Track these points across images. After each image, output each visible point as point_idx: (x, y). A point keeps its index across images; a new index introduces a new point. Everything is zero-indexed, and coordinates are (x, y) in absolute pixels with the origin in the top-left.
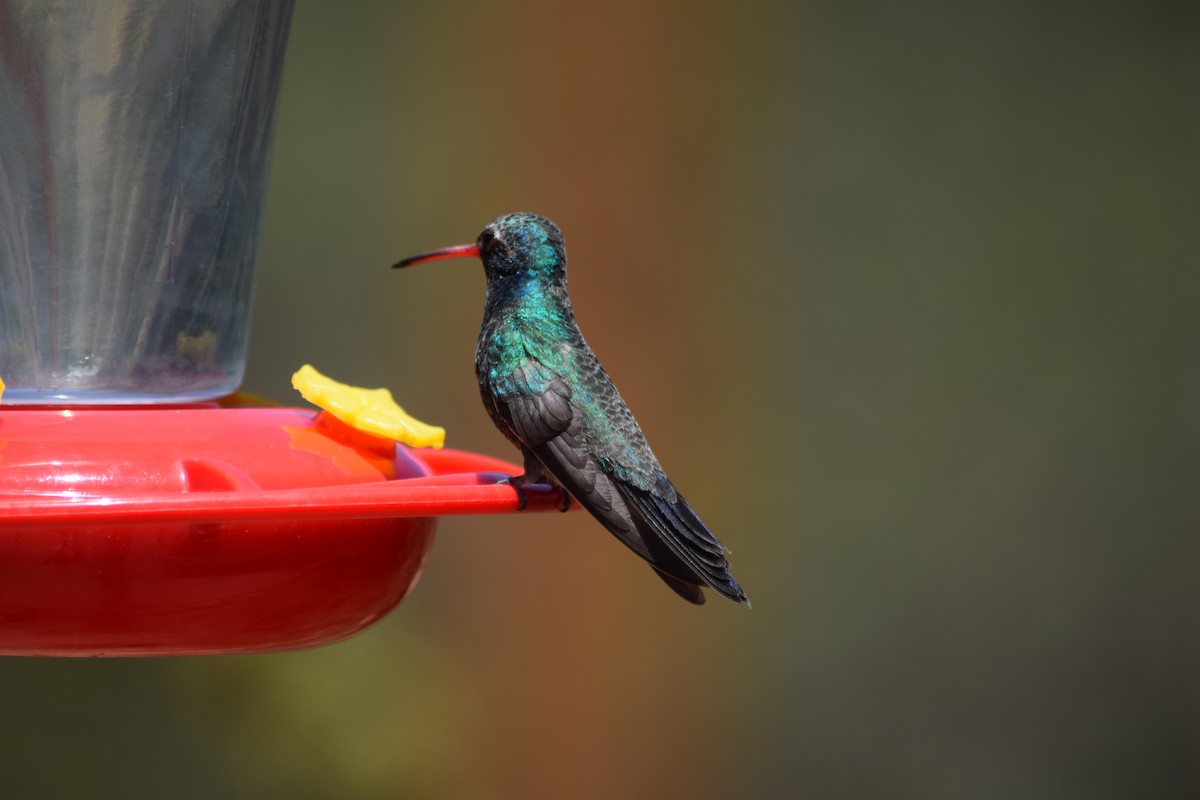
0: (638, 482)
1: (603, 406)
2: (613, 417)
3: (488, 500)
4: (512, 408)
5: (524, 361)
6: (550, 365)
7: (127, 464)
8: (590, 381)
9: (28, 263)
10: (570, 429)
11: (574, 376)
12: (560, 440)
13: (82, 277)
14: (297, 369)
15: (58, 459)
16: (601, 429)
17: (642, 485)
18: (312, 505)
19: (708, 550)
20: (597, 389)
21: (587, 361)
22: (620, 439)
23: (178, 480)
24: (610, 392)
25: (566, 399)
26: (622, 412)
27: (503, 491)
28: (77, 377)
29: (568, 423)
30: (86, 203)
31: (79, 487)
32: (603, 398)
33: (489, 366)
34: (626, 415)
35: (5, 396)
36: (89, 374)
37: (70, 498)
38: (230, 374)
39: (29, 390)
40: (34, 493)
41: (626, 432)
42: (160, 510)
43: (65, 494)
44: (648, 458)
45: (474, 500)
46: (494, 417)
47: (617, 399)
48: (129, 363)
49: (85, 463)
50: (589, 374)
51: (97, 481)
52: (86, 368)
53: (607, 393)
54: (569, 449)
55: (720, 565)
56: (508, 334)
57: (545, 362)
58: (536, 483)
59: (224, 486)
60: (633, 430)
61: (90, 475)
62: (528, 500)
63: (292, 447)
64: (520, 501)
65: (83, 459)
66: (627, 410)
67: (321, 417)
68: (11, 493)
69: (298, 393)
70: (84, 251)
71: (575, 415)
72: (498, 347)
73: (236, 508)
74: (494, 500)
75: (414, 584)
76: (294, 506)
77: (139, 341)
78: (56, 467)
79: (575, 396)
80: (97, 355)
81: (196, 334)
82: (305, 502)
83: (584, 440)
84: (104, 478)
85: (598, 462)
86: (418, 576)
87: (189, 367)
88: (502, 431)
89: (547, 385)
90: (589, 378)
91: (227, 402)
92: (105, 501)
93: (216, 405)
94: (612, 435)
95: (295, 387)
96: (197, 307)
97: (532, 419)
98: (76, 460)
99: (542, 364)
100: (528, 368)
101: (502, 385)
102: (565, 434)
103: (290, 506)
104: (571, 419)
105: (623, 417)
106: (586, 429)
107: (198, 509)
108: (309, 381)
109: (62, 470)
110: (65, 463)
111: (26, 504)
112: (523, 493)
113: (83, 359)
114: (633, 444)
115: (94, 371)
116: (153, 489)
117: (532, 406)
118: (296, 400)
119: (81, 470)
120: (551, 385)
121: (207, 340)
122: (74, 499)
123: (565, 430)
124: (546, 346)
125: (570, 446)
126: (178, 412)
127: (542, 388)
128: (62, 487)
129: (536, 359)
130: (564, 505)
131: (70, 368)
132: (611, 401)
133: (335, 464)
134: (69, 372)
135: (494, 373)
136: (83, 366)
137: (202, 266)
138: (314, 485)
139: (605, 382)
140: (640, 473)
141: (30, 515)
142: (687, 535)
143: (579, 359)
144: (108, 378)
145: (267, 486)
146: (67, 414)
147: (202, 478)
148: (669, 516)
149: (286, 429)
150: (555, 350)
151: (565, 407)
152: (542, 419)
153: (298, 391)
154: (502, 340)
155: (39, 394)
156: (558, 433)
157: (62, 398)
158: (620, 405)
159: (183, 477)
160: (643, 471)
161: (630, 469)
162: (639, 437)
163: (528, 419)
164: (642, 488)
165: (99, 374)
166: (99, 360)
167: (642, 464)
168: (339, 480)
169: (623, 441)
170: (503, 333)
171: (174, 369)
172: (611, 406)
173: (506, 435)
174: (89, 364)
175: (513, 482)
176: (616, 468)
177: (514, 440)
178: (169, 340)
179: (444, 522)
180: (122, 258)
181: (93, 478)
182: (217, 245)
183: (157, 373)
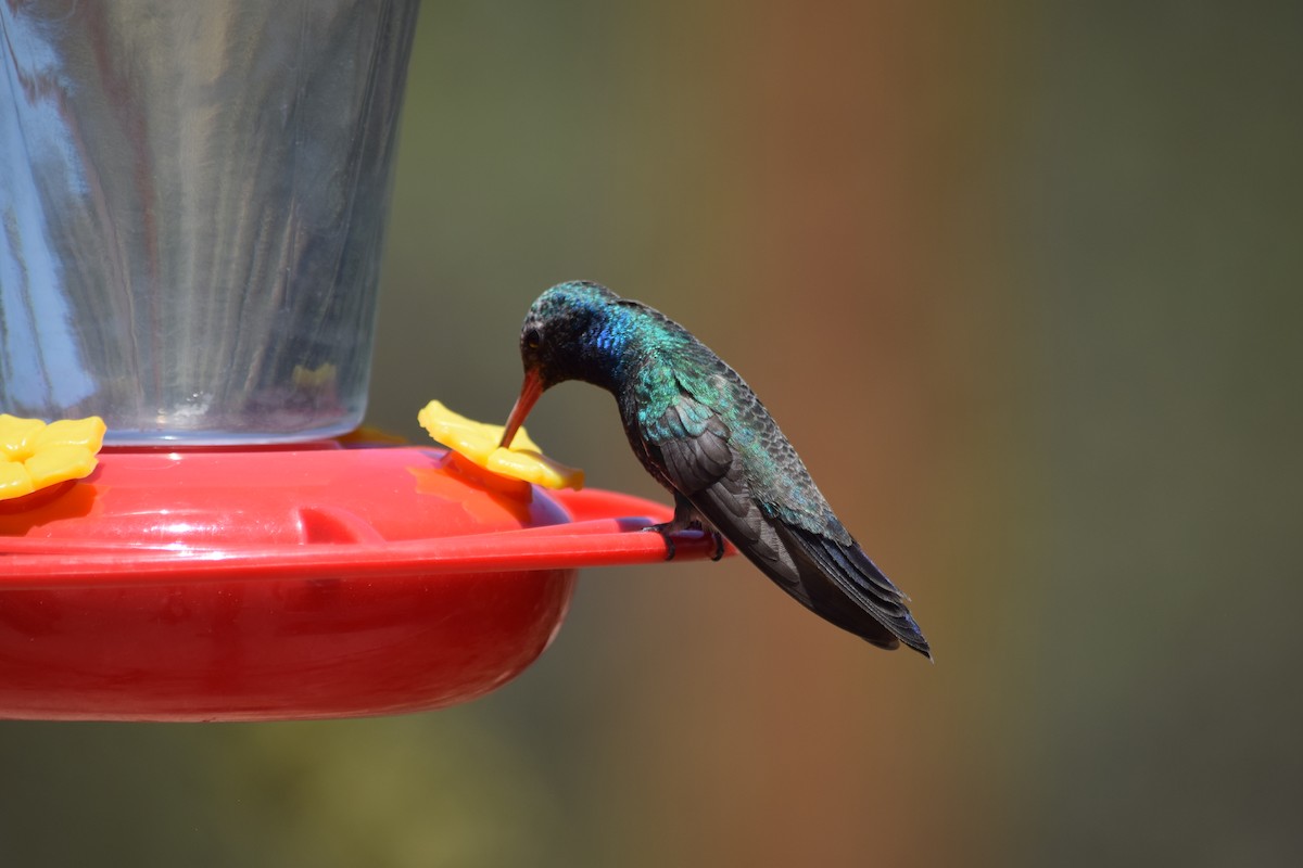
0: (808, 524)
1: (764, 444)
2: (775, 455)
3: (633, 549)
4: (665, 451)
5: (677, 400)
6: (706, 401)
7: (240, 512)
8: (749, 417)
9: (129, 292)
10: (729, 474)
11: (732, 413)
12: (720, 486)
13: (187, 305)
14: (424, 404)
15: (166, 507)
16: (763, 471)
17: (814, 527)
18: (441, 558)
19: (886, 599)
20: (758, 426)
21: (744, 393)
22: (785, 479)
23: (295, 530)
24: (770, 428)
25: (724, 440)
26: (785, 449)
27: (650, 540)
28: (185, 416)
29: (727, 467)
30: (191, 224)
31: (188, 539)
32: (764, 435)
33: (637, 407)
34: (789, 452)
35: (106, 437)
36: (197, 413)
37: (179, 551)
38: (352, 410)
39: (132, 430)
40: (137, 545)
41: (791, 471)
42: (275, 565)
43: (172, 547)
44: (816, 498)
45: (617, 550)
46: (644, 460)
47: (778, 435)
48: (240, 399)
49: (194, 511)
50: (747, 409)
51: (206, 532)
52: (195, 406)
53: (768, 430)
54: (729, 495)
55: (901, 615)
56: (656, 370)
57: (699, 397)
58: (687, 529)
59: (343, 537)
60: (798, 468)
61: (199, 524)
62: (677, 547)
63: (419, 491)
64: (668, 550)
65: (191, 507)
66: (790, 446)
67: (451, 458)
68: (113, 546)
69: (424, 432)
70: (190, 275)
71: (735, 458)
72: (646, 384)
73: (357, 562)
74: (639, 549)
75: (552, 638)
76: (420, 559)
77: (250, 376)
78: (162, 516)
79: (734, 435)
80: (206, 392)
81: (312, 366)
82: (433, 555)
83: (746, 485)
84: (214, 528)
85: (761, 507)
86: (557, 629)
87: (307, 402)
88: (653, 475)
89: (704, 424)
90: (747, 413)
91: (350, 441)
92: (216, 555)
93: (336, 443)
94: (777, 476)
95: (422, 425)
96: (314, 337)
97: (688, 464)
98: (184, 508)
99: (696, 400)
100: (683, 406)
101: (653, 427)
102: (725, 480)
103: (415, 559)
104: (730, 463)
105: (786, 454)
106: (747, 472)
107: (316, 563)
108: (437, 418)
109: (169, 519)
110: (172, 512)
111: (129, 560)
112: (671, 541)
113: (191, 396)
114: (800, 484)
115: (204, 408)
116: (267, 541)
117: (688, 450)
118: (423, 438)
119: (190, 519)
120: (708, 425)
121: (326, 373)
122: (184, 553)
123: (724, 475)
124: (700, 379)
125: (731, 492)
126: (294, 453)
127: (698, 429)
128: (170, 538)
129: (691, 395)
130: (718, 553)
131: (177, 406)
132: (773, 437)
133: (466, 509)
134: (175, 411)
135: (642, 415)
136: (191, 404)
137: (320, 294)
138: (443, 534)
139: (764, 416)
140: (809, 515)
141: (134, 571)
142: (863, 583)
143: (735, 392)
144: (218, 416)
145: (392, 536)
146: (174, 457)
147: (320, 528)
148: (842, 563)
149: (413, 471)
150: (711, 384)
151: (723, 449)
152: (699, 463)
153: (425, 429)
154: (651, 378)
155: (143, 435)
156: (718, 479)
157: (169, 440)
158: (782, 441)
159: (299, 525)
160: (813, 513)
161: (799, 511)
162: (805, 475)
163: (683, 463)
164: (813, 531)
165: (208, 413)
166: (209, 398)
167: (809, 506)
168: (470, 528)
169: (790, 482)
170: (651, 369)
171: (290, 406)
172: (773, 444)
173: (658, 480)
174: (198, 402)
175: (661, 528)
176: (783, 511)
177: (667, 485)
178: (284, 374)
179: (585, 574)
180: (231, 285)
181: (201, 528)
182: (337, 268)
183: (272, 409)
